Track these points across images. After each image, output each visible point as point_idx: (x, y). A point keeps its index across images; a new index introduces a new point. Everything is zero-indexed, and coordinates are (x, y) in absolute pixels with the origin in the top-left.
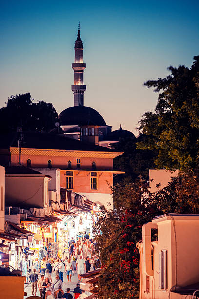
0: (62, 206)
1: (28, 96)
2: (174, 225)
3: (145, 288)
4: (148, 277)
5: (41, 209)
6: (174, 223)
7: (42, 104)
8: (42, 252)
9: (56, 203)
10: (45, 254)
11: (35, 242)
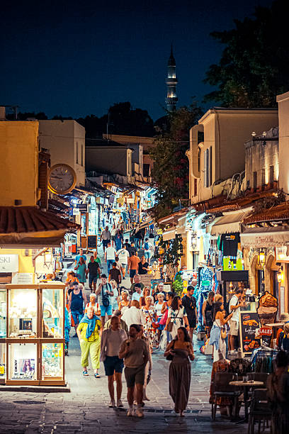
0: (145, 179)
1: (128, 105)
2: (217, 119)
3: (193, 194)
4: (196, 180)
5: (123, 177)
6: (218, 116)
7: (138, 110)
8: (124, 214)
9: (139, 174)
10: (127, 216)
11: (118, 205)
